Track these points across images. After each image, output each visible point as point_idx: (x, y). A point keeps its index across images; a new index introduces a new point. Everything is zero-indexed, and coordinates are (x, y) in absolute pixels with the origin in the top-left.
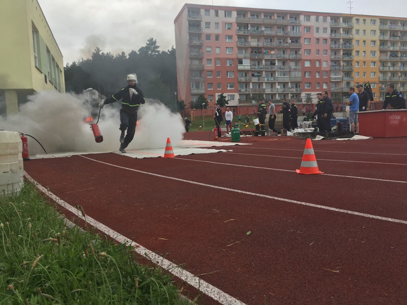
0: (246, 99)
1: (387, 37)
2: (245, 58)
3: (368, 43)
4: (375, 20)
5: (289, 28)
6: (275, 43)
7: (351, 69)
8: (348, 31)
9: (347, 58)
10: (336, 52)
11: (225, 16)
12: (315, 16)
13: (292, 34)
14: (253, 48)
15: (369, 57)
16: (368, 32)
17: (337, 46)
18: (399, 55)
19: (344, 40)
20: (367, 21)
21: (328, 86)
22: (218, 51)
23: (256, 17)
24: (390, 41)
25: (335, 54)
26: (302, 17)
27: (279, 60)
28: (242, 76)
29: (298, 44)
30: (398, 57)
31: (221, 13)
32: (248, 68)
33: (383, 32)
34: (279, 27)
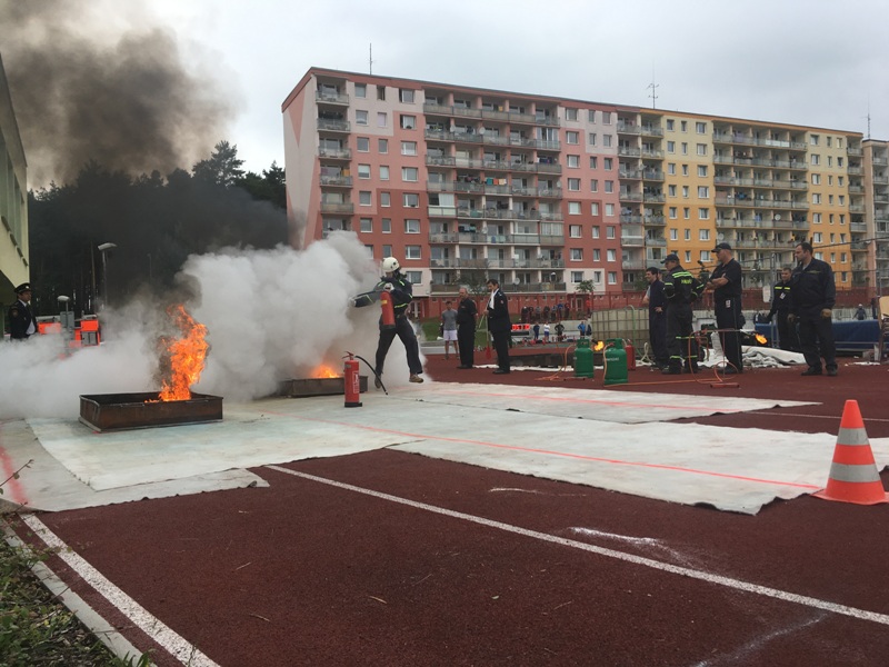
0: (447, 281)
1: (728, 160)
2: (444, 191)
3: (693, 170)
4: (704, 124)
5: (536, 133)
6: (508, 162)
7: (661, 222)
8: (652, 143)
9: (652, 200)
10: (629, 185)
11: (401, 100)
12: (587, 111)
13: (541, 145)
14: (461, 172)
15: (695, 200)
16: (692, 147)
17: (632, 173)
18: (753, 196)
19: (645, 161)
20: (688, 125)
21: (616, 257)
22: (384, 173)
23: (465, 106)
24: (735, 168)
25: (629, 190)
26: (561, 111)
27: (516, 199)
28: (438, 231)
29: (553, 167)
30: (750, 199)
31: (391, 92)
32: (451, 213)
33: (720, 149)
34: (515, 128)
